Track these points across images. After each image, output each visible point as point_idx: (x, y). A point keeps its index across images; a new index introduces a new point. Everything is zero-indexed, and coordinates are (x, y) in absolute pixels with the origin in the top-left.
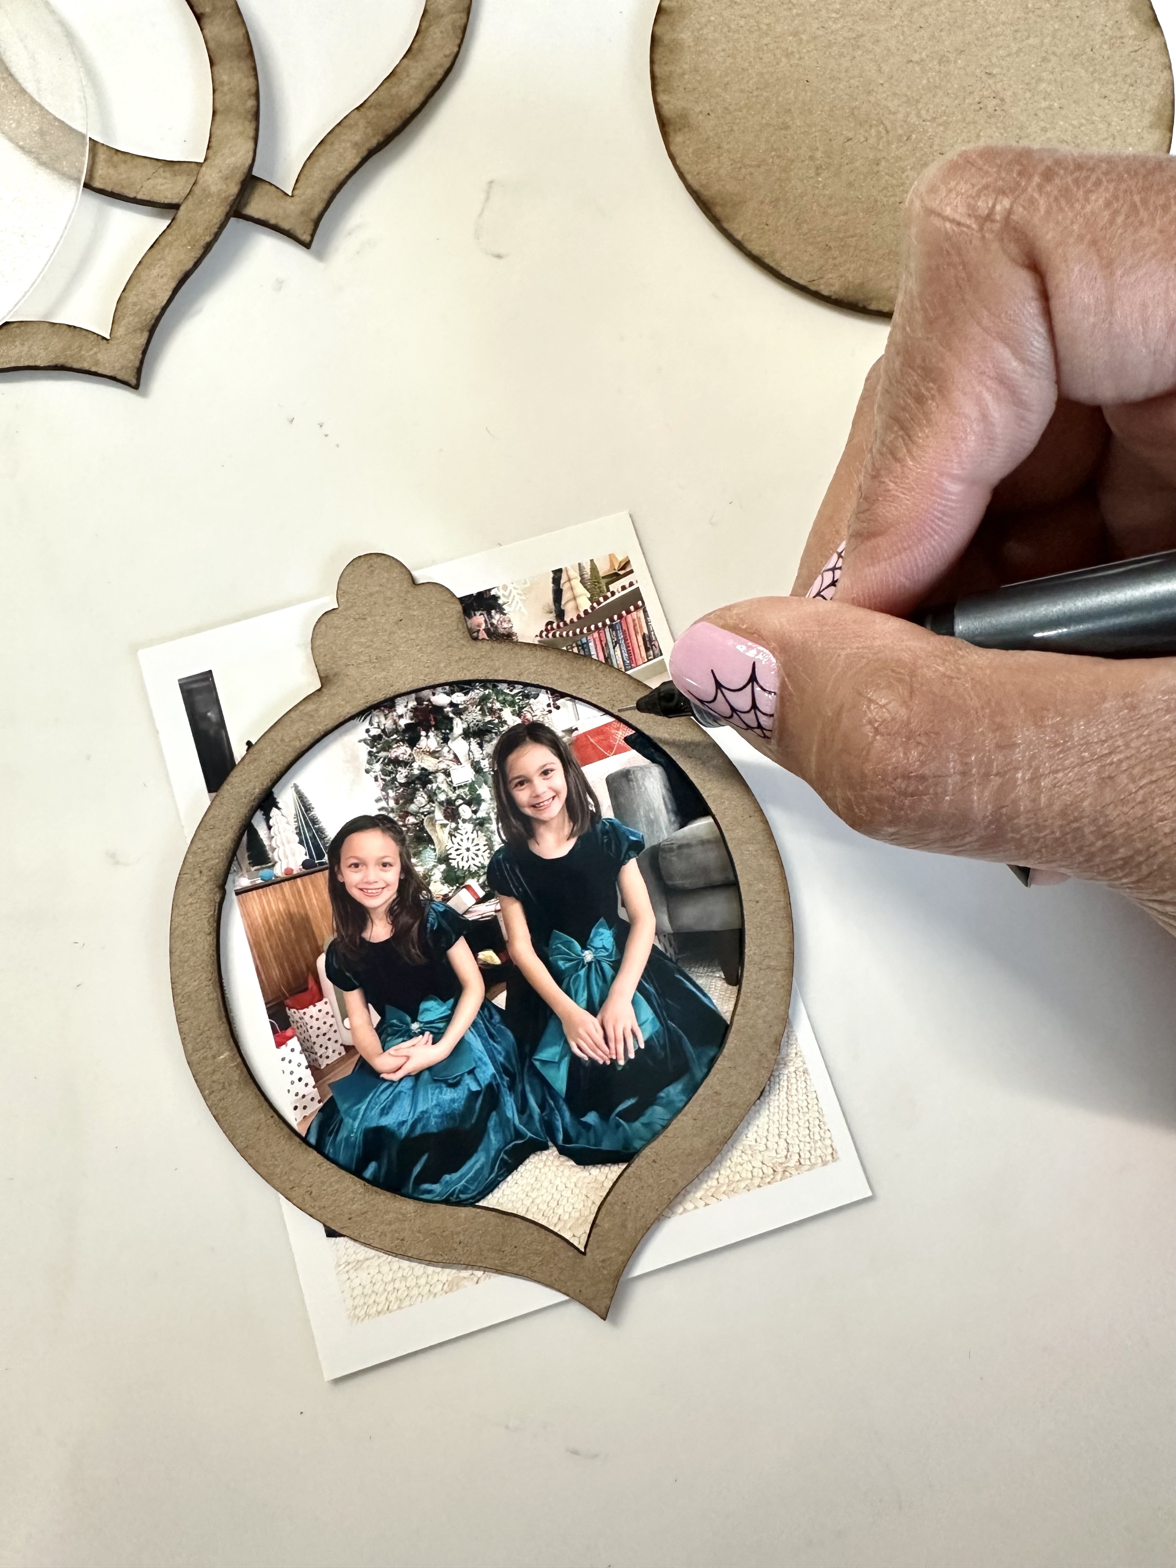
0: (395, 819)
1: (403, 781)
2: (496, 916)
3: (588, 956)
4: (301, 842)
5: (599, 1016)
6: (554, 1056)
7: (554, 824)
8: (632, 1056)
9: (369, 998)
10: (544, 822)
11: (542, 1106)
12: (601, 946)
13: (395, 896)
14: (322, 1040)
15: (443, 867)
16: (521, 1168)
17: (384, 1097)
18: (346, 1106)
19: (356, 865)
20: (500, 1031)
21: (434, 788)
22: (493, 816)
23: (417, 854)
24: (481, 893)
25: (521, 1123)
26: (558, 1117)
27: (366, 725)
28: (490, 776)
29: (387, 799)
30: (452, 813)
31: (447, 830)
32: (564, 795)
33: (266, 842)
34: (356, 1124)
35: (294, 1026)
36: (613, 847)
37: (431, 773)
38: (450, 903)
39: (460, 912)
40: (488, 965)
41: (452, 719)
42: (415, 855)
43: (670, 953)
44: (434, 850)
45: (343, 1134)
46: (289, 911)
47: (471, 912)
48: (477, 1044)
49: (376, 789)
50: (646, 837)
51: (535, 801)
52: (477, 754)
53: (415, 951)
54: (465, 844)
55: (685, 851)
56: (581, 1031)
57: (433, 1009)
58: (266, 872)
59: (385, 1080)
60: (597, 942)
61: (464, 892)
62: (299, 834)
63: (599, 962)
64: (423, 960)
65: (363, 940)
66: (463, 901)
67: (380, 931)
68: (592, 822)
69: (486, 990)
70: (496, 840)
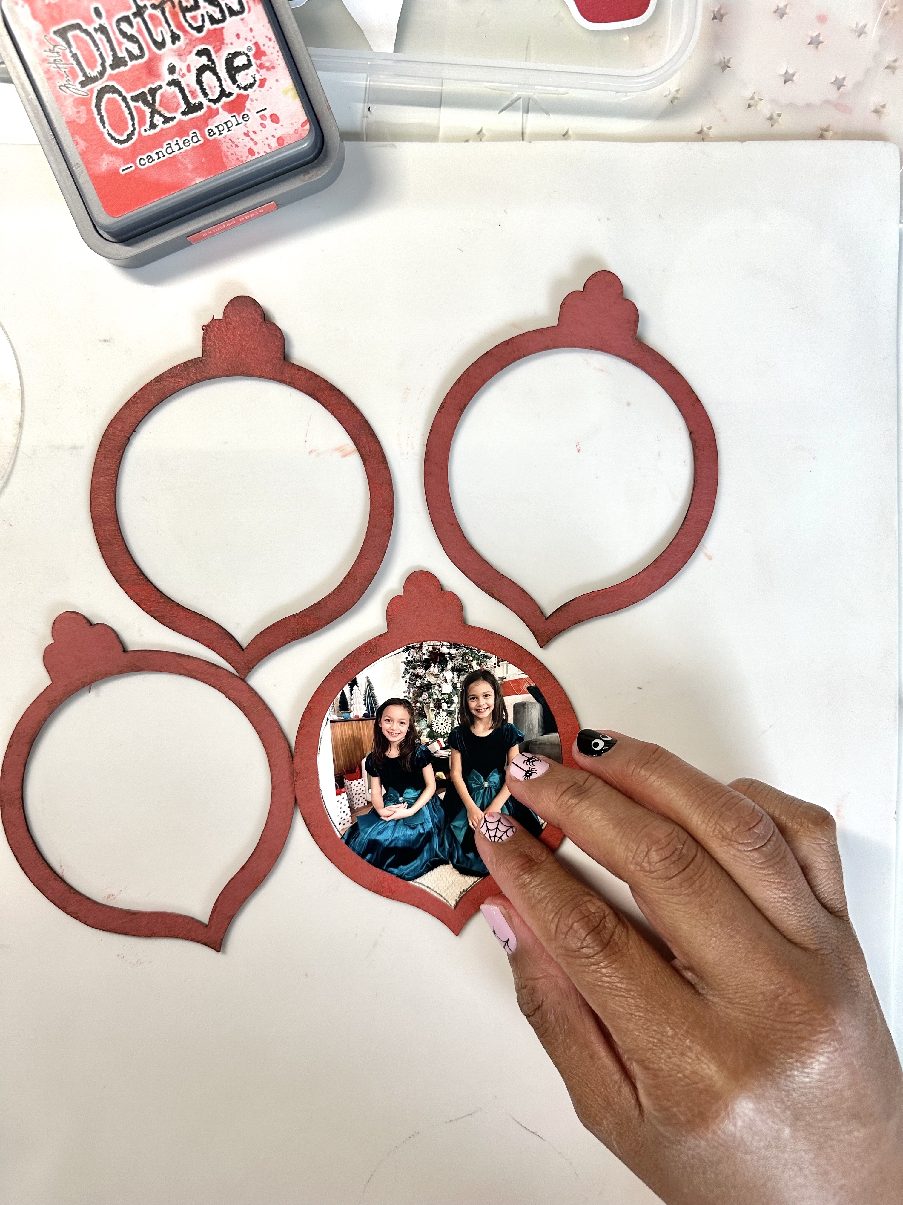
0: (411, 703)
1: (418, 685)
2: (448, 758)
3: (486, 784)
4: (365, 704)
5: (485, 812)
6: (461, 825)
7: (485, 720)
9: (382, 782)
10: (480, 719)
11: (450, 845)
12: (492, 781)
13: (404, 738)
14: (357, 796)
15: (429, 730)
16: (435, 870)
17: (380, 827)
18: (363, 827)
19: (389, 720)
20: (438, 809)
21: (433, 691)
22: (457, 711)
23: (418, 721)
24: (444, 746)
25: (439, 850)
26: (456, 852)
27: (406, 655)
28: (460, 692)
29: (409, 693)
30: (438, 706)
31: (434, 712)
32: (492, 708)
33: (349, 701)
34: (366, 836)
35: (346, 787)
36: (509, 737)
37: (432, 684)
38: (428, 747)
39: (432, 752)
40: (440, 778)
41: (448, 660)
44: (426, 721)
45: (359, 839)
46: (353, 736)
47: (437, 753)
48: (427, 812)
49: (405, 687)
50: (526, 736)
51: (478, 708)
52: (456, 680)
53: (408, 765)
54: (441, 721)
55: (542, 746)
56: (475, 817)
57: (410, 793)
58: (346, 715)
59: (382, 820)
60: (492, 779)
61: (436, 743)
62: (365, 700)
63: (490, 788)
64: (410, 770)
65: (385, 755)
66: (434, 747)
67: (393, 753)
68: (502, 724)
69: (436, 790)
70: (456, 721)
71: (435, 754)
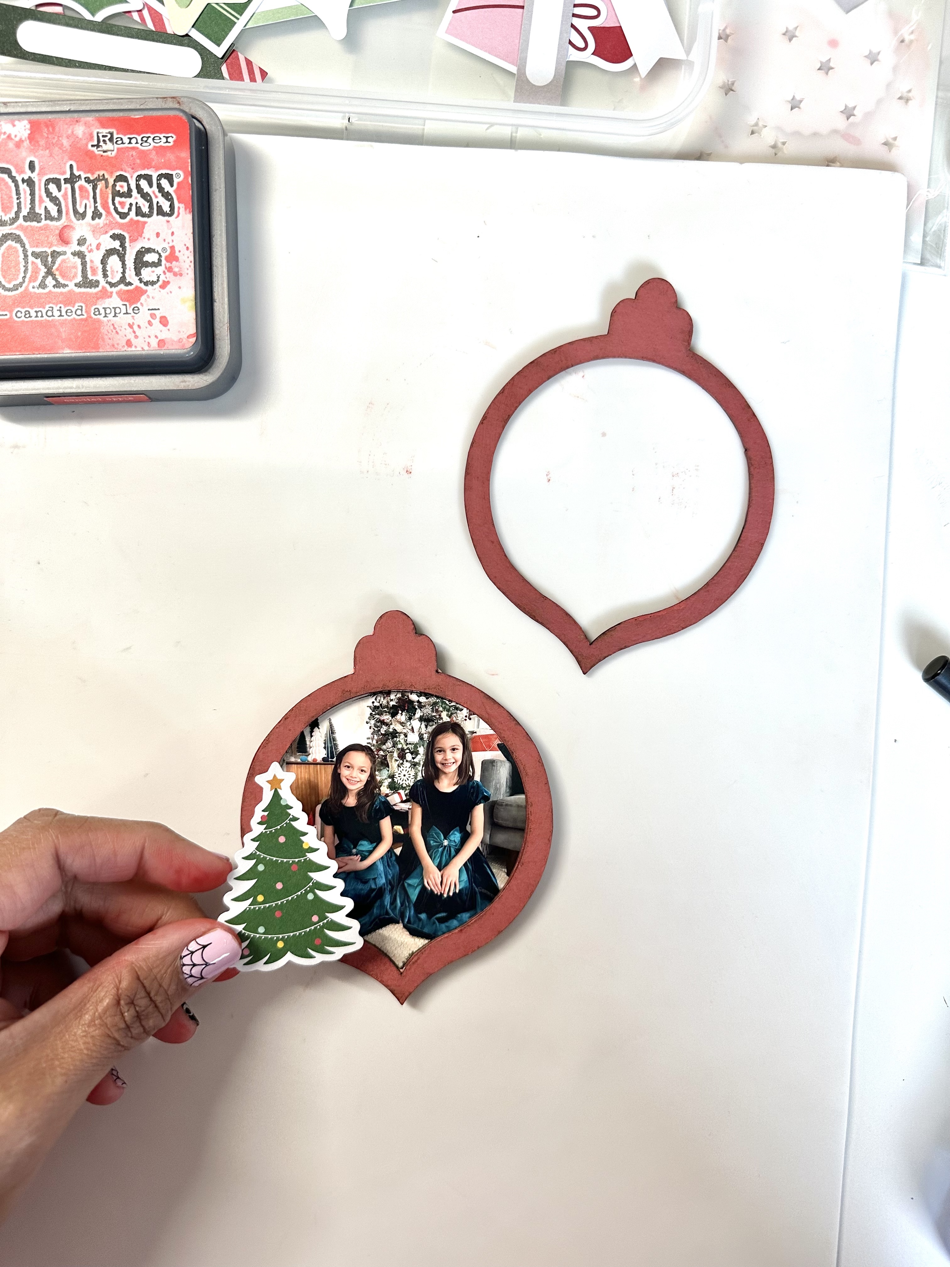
0: (374, 750)
1: (383, 732)
2: (408, 811)
3: (446, 843)
4: (325, 748)
5: (442, 872)
6: (415, 883)
7: (450, 775)
8: (451, 894)
10: (445, 773)
11: (402, 904)
12: (453, 840)
13: (362, 787)
15: (390, 780)
16: (384, 929)
19: (349, 767)
20: (393, 865)
21: (397, 741)
25: (390, 908)
26: (408, 911)
27: (373, 699)
28: (426, 743)
29: (372, 739)
30: (402, 756)
31: (397, 763)
32: (459, 763)
33: (308, 743)
36: (474, 796)
37: (397, 733)
38: (388, 798)
39: (392, 804)
41: (417, 709)
42: (378, 770)
43: (485, 853)
44: (388, 771)
46: (310, 780)
47: (397, 805)
48: (381, 867)
49: (369, 733)
50: (492, 795)
51: (444, 762)
52: (423, 730)
53: (365, 816)
54: (404, 773)
55: (509, 808)
56: (431, 876)
58: (304, 757)
60: (452, 838)
61: (396, 795)
62: (325, 743)
63: (450, 847)
65: (341, 803)
66: (395, 799)
67: (351, 801)
68: (468, 780)
69: (393, 844)
70: (420, 774)
71: (394, 807)
